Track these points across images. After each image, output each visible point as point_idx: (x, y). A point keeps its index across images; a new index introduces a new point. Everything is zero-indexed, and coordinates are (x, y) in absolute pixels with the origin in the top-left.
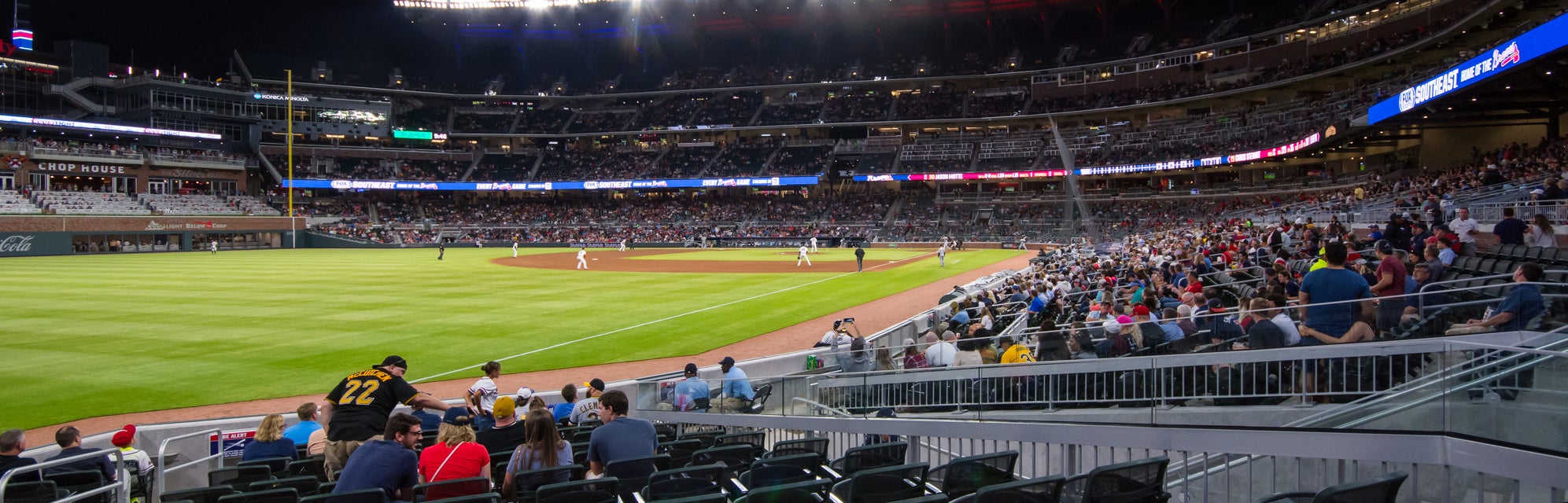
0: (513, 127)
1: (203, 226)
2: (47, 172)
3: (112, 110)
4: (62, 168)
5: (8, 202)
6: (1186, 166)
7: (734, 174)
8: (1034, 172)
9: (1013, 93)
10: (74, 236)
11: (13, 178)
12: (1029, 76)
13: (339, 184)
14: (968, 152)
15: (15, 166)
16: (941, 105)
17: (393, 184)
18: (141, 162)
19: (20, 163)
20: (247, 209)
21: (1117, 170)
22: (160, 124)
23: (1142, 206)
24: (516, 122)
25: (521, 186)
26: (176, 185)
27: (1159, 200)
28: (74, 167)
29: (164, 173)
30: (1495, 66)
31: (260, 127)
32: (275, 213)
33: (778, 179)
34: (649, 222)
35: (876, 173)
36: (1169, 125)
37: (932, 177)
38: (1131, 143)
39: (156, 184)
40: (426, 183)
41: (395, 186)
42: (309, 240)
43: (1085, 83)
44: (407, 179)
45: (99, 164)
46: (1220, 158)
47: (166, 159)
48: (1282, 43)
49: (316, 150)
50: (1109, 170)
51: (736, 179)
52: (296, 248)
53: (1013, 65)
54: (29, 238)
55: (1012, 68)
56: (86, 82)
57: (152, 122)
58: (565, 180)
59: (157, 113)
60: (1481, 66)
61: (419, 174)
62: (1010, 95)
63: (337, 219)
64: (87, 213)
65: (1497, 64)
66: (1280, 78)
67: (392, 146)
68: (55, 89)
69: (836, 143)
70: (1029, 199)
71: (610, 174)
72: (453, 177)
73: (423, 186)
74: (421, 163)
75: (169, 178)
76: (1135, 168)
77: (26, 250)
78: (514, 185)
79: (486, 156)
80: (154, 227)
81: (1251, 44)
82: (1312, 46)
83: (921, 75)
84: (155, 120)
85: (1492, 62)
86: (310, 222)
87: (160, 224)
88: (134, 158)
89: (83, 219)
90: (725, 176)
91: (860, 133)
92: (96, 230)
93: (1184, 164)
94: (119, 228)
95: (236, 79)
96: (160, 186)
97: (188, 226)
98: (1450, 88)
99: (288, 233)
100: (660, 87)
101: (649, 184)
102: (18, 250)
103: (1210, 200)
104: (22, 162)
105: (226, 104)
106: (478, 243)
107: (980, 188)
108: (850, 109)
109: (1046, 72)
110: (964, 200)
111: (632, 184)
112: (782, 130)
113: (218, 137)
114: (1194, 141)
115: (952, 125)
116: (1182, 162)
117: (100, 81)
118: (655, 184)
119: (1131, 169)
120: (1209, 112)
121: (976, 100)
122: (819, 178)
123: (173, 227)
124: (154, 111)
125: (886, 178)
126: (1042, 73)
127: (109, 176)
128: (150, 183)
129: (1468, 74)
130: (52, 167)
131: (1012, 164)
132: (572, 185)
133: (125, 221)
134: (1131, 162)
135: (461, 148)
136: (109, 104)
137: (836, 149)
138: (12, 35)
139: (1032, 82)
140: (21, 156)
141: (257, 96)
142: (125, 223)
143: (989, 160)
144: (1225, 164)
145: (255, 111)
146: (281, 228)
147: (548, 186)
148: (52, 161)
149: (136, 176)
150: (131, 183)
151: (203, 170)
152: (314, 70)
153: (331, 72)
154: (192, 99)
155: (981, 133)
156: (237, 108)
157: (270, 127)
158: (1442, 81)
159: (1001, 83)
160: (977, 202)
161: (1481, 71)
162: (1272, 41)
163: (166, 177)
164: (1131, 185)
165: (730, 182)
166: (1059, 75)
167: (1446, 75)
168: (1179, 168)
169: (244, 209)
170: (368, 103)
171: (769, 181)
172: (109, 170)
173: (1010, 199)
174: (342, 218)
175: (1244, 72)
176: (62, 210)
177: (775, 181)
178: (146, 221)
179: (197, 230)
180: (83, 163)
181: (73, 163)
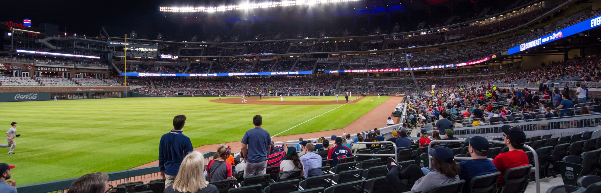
0: (202, 54)
1: (95, 90)
2: (40, 70)
3: (59, 48)
4: (45, 69)
5: (28, 82)
6: (441, 68)
7: (282, 70)
8: (388, 69)
9: (378, 42)
10: (51, 94)
11: (28, 73)
12: (384, 36)
13: (141, 74)
14: (364, 62)
15: (30, 69)
16: (353, 46)
18: (73, 67)
19: (31, 67)
20: (110, 83)
21: (417, 69)
22: (77, 53)
23: (426, 81)
24: (202, 52)
25: (205, 75)
26: (84, 75)
27: (431, 79)
28: (50, 69)
29: (80, 71)
30: (554, 38)
31: (112, 54)
32: (120, 85)
34: (253, 87)
35: (333, 70)
36: (433, 53)
37: (352, 71)
38: (421, 59)
39: (78, 75)
40: (172, 74)
41: (161, 75)
42: (131, 95)
43: (403, 39)
44: (165, 72)
45: (58, 68)
46: (453, 65)
47: (82, 66)
48: (470, 26)
49: (132, 62)
50: (414, 69)
51: (283, 72)
52: (127, 97)
53: (378, 32)
54: (36, 94)
55: (377, 34)
56: (50, 38)
57: (75, 52)
58: (221, 72)
59: (77, 49)
60: (549, 38)
61: (169, 71)
62: (377, 43)
63: (141, 87)
64: (56, 85)
65: (555, 37)
66: (471, 38)
67: (159, 61)
68: (40, 41)
69: (317, 59)
70: (386, 79)
71: (238, 70)
72: (181, 72)
73: (171, 75)
74: (169, 67)
75: (82, 72)
76: (423, 68)
77: (35, 99)
78: (203, 74)
79: (192, 64)
80: (79, 90)
81: (460, 26)
82: (481, 27)
83: (346, 36)
84: (76, 52)
85: (553, 37)
86: (132, 88)
87: (81, 89)
88: (71, 65)
89: (55, 87)
90: (279, 71)
91: (325, 56)
92: (59, 91)
93: (440, 67)
94: (67, 91)
95: (103, 37)
96: (79, 75)
97: (90, 90)
98: (538, 44)
99: (124, 92)
100: (254, 39)
101: (252, 74)
102: (32, 99)
103: (450, 79)
104: (32, 67)
105: (100, 46)
106: (192, 95)
107: (368, 75)
108: (322, 48)
109: (390, 35)
110: (363, 79)
111: (246, 74)
112: (298, 55)
113: (99, 58)
114: (443, 59)
115: (357, 53)
116: (439, 66)
117: (55, 38)
118: (254, 74)
119: (422, 68)
120: (446, 49)
121: (366, 45)
122: (311, 72)
123: (85, 90)
124: (75, 48)
125: (336, 71)
126: (388, 35)
127: (62, 71)
128: (75, 74)
129: (544, 40)
130: (42, 69)
131: (380, 66)
132: (224, 74)
133: (69, 88)
134: (422, 66)
135: (183, 61)
136: (59, 46)
137: (317, 62)
138: (23, 21)
139: (385, 38)
140: (32, 65)
141: (111, 43)
142: (69, 89)
143: (372, 65)
144: (455, 67)
145: (110, 48)
146: (121, 90)
147: (215, 75)
148: (42, 67)
149: (71, 72)
150: (69, 74)
151: (94, 70)
152: (130, 34)
153: (136, 34)
154: (89, 44)
155: (368, 56)
156: (104, 47)
157: (115, 54)
158: (535, 42)
159: (374, 39)
160: (368, 80)
161: (549, 39)
162: (467, 25)
163: (80, 72)
164: (421, 74)
165: (281, 73)
166: (394, 36)
167: (537, 40)
168: (439, 68)
169: (109, 84)
170: (150, 45)
171: (295, 73)
172: (62, 70)
173: (379, 79)
174: (143, 87)
175: (458, 35)
176: (47, 84)
177: (297, 73)
178: (76, 88)
179: (93, 91)
180: (53, 67)
181: (49, 67)
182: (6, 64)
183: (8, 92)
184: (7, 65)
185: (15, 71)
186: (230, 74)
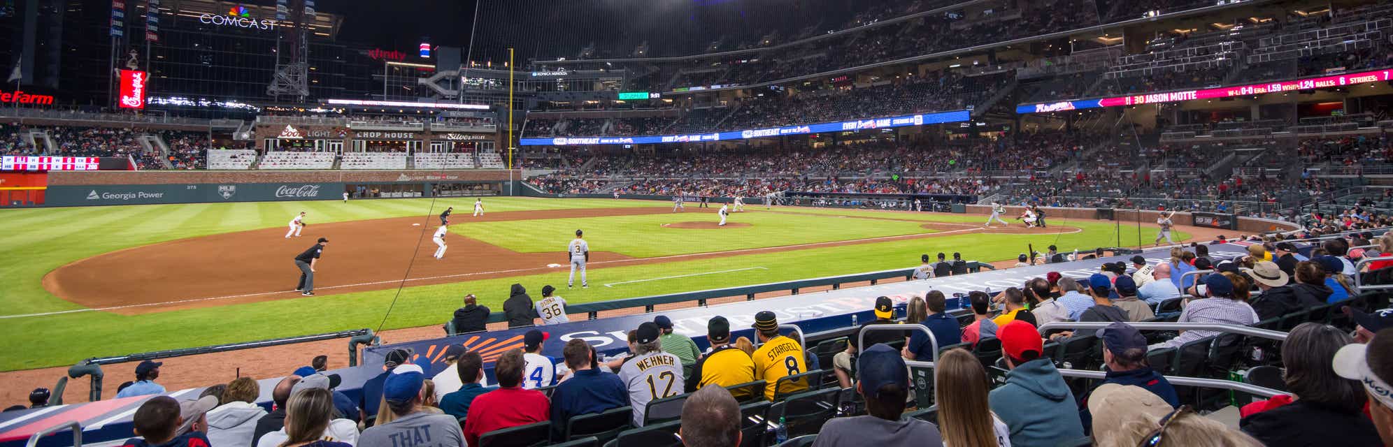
1: (439, 178)
2: (363, 139)
3: (455, 93)
4: (372, 135)
8: (1347, 77)
11: (342, 144)
13: (559, 141)
15: (344, 135)
17: (598, 139)
18: (422, 129)
25: (697, 139)
26: (450, 145)
28: (380, 134)
29: (442, 137)
32: (500, 166)
33: (921, 116)
37: (1139, 100)
39: (436, 145)
40: (626, 138)
41: (600, 141)
42: (518, 190)
45: (397, 132)
49: (567, 114)
52: (512, 195)
54: (319, 187)
56: (445, 75)
63: (551, 171)
64: (360, 168)
68: (421, 81)
72: (652, 132)
73: (620, 140)
75: (445, 140)
77: (312, 196)
78: (691, 137)
80: (403, 178)
87: (410, 176)
88: (417, 125)
89: (354, 172)
91: (1062, 46)
92: (365, 180)
94: (378, 180)
96: (439, 147)
99: (508, 184)
102: (307, 196)
104: (346, 132)
110: (1215, 135)
113: (487, 107)
118: (799, 130)
122: (970, 112)
125: (1064, 106)
127: (403, 140)
128: (431, 145)
130: (366, 135)
132: (736, 135)
136: (454, 89)
138: (420, 47)
140: (346, 128)
142: (382, 176)
143: (1263, 65)
146: (503, 178)
147: (716, 137)
148: (366, 131)
149: (421, 140)
150: (419, 145)
160: (1240, 138)
163: (442, 140)
169: (479, 164)
171: (912, 120)
172: (403, 135)
177: (919, 120)
178: (398, 174)
179: (435, 181)
180: (385, 131)
181: (378, 131)
182: (301, 127)
184: (303, 130)
185: (316, 141)
186: (747, 134)
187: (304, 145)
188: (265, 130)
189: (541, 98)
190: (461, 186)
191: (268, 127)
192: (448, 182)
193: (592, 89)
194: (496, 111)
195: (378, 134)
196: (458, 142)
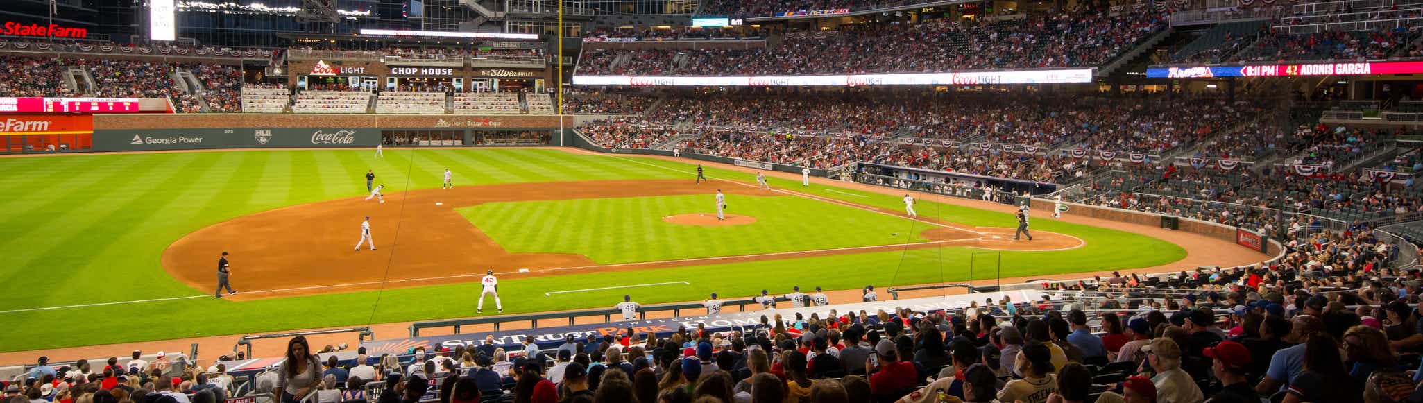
1: (481, 124)
10: (383, 132)
11: (377, 82)
17: (665, 79)
18: (461, 65)
26: (494, 83)
39: (478, 83)
41: (666, 81)
42: (569, 139)
47: (484, 61)
52: (563, 145)
54: (352, 133)
75: (488, 77)
77: (350, 142)
80: (442, 124)
87: (447, 121)
88: (458, 60)
89: (390, 116)
92: (398, 126)
94: (411, 125)
96: (481, 85)
97: (469, 124)
99: (557, 131)
102: (345, 142)
106: (676, 151)
113: (535, 36)
122: (1092, 71)
123: (457, 124)
128: (473, 83)
130: (401, 71)
133: (419, 119)
140: (381, 63)
146: (549, 126)
148: (401, 67)
149: (462, 77)
151: (513, 69)
163: (485, 77)
176: (383, 108)
178: (436, 119)
179: (476, 127)
180: (422, 67)
181: (414, 67)
182: (334, 63)
183: (299, 126)
184: (336, 66)
187: (338, 84)
188: (298, 66)
189: (602, 23)
190: (504, 134)
191: (299, 62)
192: (492, 129)
193: (661, 11)
194: (545, 40)
195: (415, 71)
196: (503, 81)
